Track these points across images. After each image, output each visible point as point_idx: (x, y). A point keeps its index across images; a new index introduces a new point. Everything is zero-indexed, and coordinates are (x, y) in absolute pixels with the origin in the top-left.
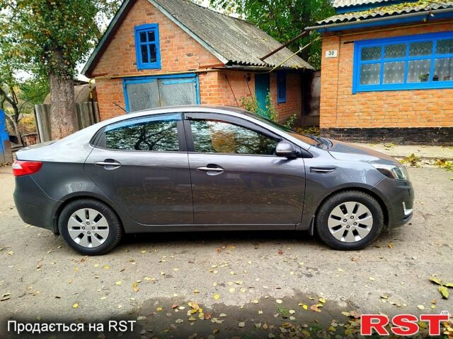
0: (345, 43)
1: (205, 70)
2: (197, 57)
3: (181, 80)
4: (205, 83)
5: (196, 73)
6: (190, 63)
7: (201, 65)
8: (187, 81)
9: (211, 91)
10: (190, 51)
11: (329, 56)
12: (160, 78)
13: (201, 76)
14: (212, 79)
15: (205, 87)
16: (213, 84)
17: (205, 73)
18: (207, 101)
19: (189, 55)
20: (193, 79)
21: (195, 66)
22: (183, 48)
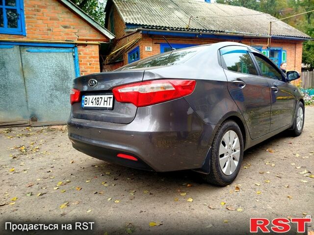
0: (155, 43)
1: (85, 42)
2: (76, 31)
3: (55, 49)
4: (85, 54)
5: (76, 44)
6: (68, 34)
7: (80, 38)
8: (63, 50)
9: (91, 61)
10: (67, 24)
11: (148, 50)
12: (22, 45)
13: (81, 48)
14: (93, 51)
15: (85, 58)
16: (94, 55)
17: (85, 45)
18: (86, 70)
19: (65, 27)
20: (71, 49)
21: (73, 38)
22: (59, 20)
